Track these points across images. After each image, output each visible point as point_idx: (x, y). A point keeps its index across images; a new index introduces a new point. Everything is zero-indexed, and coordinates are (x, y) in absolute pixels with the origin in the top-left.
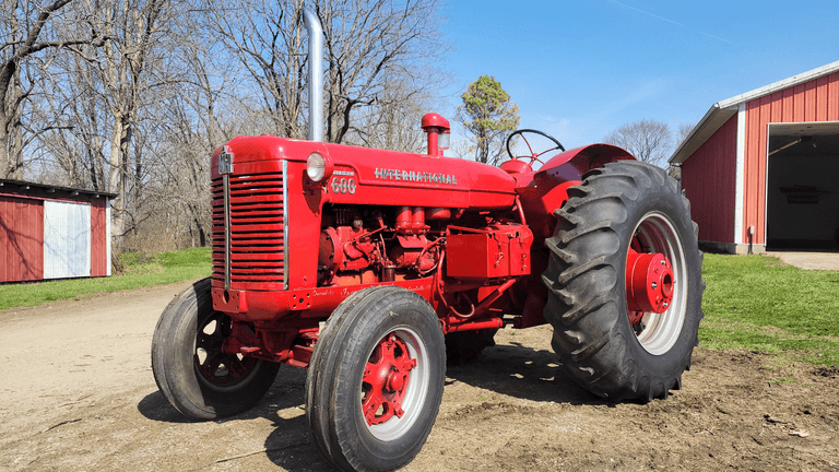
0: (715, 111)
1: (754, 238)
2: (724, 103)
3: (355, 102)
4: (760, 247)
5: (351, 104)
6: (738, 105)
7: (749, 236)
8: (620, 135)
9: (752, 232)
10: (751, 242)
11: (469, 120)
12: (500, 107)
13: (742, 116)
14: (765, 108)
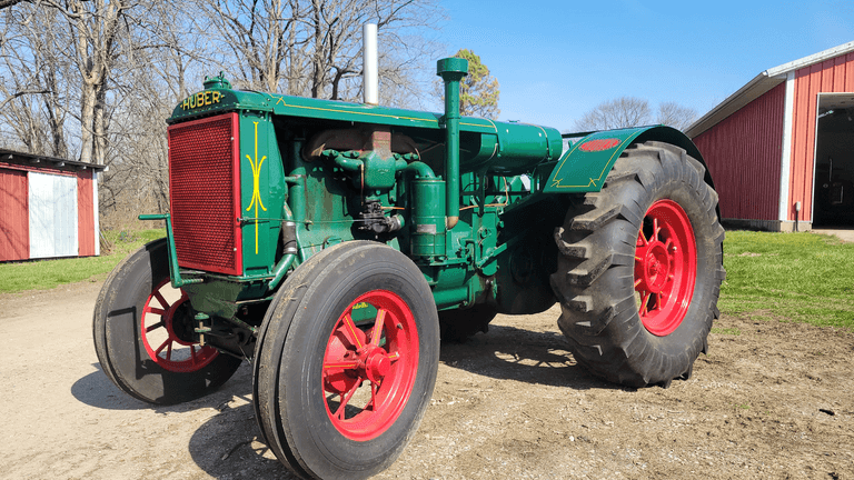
0: (762, 79)
1: (800, 215)
2: (773, 71)
3: (344, 72)
4: (806, 224)
5: (340, 74)
6: (787, 73)
7: (794, 212)
8: (600, 112)
9: (799, 208)
10: (796, 219)
12: (479, 81)
13: (791, 85)
14: (816, 76)
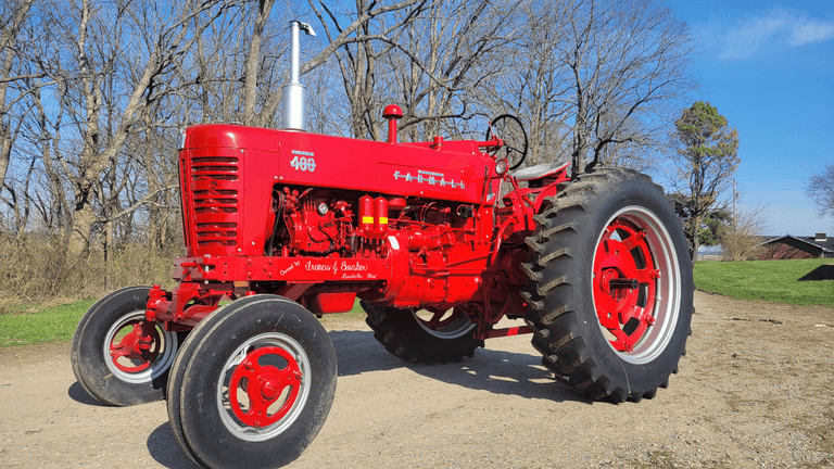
11: (683, 147)
12: (716, 132)
